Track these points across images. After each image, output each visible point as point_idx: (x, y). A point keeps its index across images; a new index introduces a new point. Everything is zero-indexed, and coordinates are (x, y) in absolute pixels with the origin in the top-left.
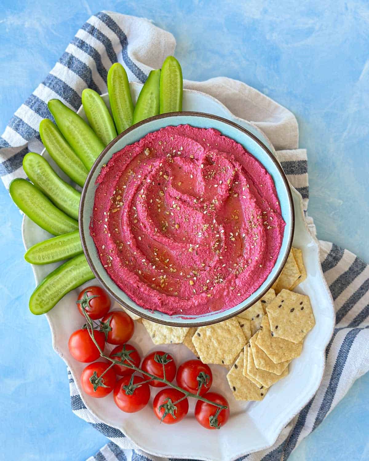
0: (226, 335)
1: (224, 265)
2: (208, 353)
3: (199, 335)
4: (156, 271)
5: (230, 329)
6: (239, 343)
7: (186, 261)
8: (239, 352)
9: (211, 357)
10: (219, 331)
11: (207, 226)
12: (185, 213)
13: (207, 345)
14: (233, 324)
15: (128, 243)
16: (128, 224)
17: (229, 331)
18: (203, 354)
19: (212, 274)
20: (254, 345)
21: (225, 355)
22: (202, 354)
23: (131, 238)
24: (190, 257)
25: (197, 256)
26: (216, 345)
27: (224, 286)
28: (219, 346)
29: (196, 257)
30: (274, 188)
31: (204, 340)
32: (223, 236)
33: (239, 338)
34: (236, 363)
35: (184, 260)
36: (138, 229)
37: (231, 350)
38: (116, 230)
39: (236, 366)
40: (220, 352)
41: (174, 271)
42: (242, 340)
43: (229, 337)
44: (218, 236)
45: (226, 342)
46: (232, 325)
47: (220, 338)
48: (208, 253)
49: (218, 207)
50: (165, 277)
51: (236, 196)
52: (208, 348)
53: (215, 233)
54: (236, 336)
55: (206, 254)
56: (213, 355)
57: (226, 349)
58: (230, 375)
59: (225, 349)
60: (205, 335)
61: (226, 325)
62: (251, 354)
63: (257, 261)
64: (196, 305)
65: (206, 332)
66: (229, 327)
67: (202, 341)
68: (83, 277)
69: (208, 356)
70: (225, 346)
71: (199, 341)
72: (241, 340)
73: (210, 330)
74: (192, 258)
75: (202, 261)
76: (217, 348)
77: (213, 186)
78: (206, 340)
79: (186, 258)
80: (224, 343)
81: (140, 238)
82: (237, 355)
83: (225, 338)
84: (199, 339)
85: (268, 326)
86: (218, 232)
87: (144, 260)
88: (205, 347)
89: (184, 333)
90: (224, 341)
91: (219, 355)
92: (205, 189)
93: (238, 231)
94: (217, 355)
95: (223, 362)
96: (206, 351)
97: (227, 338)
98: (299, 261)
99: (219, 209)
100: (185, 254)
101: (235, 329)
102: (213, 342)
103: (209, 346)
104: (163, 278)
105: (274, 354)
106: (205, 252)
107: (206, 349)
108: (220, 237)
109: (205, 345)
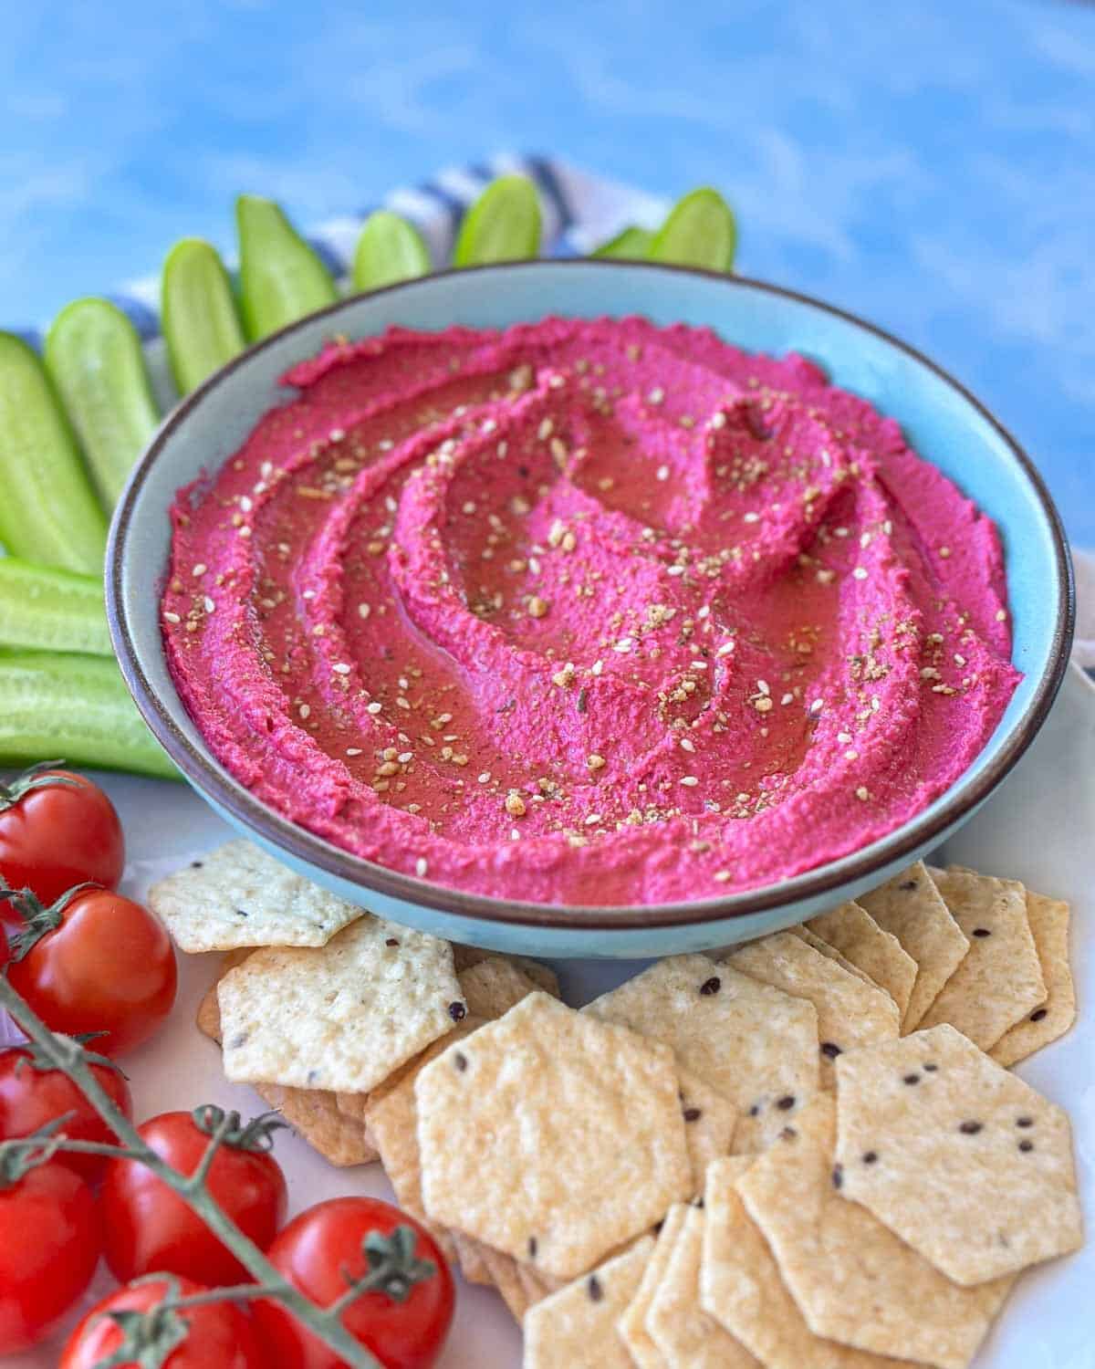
0: (596, 1111)
1: (690, 781)
2: (471, 1170)
3: (462, 1063)
4: (378, 722)
5: (626, 1091)
6: (648, 1176)
7: (527, 737)
8: (632, 1232)
9: (482, 1194)
10: (569, 1079)
11: (661, 611)
12: (588, 564)
13: (484, 1127)
14: (648, 1070)
15: (308, 594)
16: (338, 532)
17: (617, 1100)
18: (445, 1168)
19: (625, 799)
20: (724, 1194)
21: (555, 1212)
22: (439, 1160)
23: (327, 575)
24: (550, 726)
25: (581, 719)
26: (529, 1140)
27: (664, 831)
28: (542, 1154)
29: (574, 727)
30: (1000, 572)
31: (475, 1098)
32: (721, 674)
33: (657, 1154)
34: (603, 1273)
35: (516, 733)
36: (374, 578)
37: (598, 1199)
38: (284, 547)
39: (595, 1290)
40: (533, 1187)
41: (456, 759)
42: (672, 1169)
43: (609, 1127)
44: (701, 665)
45: (583, 1148)
46: (645, 1078)
47: (556, 1118)
48: (634, 712)
49: (737, 574)
50: (404, 757)
51: (824, 576)
52: (480, 1143)
53: (689, 652)
54: (644, 1138)
55: (623, 721)
56: (495, 1191)
57: (573, 1185)
58: (549, 1315)
59: (565, 1177)
60: (489, 1073)
61: (612, 1067)
62: (697, 1243)
63: (850, 767)
64: (499, 862)
65: (499, 1063)
66: (622, 1080)
67: (460, 1097)
68: (56, 732)
69: (471, 1186)
70: (569, 1166)
71: (449, 1089)
72: (666, 1167)
73: (524, 1053)
74: (555, 729)
75: (597, 743)
76: (528, 1164)
77: (739, 516)
78: (487, 1104)
79: (530, 723)
80: (572, 1148)
81: (364, 610)
82: (620, 1240)
83: (585, 1127)
84: (455, 1083)
85: (826, 1139)
86: (705, 655)
87: (343, 668)
88: (468, 1130)
89: (391, 1051)
90: (574, 1136)
91: (527, 1201)
92: (704, 515)
93: (797, 691)
94: (516, 1198)
95: (533, 1248)
96: (468, 1157)
97: (598, 1131)
98: (1051, 944)
99: (738, 582)
100: (529, 707)
101: (652, 1100)
102: (518, 1123)
103: (489, 1136)
104: (394, 760)
105: (821, 1280)
106: (624, 710)
107: (470, 1147)
108: (707, 674)
109: (473, 1124)
